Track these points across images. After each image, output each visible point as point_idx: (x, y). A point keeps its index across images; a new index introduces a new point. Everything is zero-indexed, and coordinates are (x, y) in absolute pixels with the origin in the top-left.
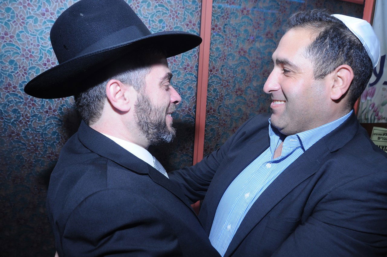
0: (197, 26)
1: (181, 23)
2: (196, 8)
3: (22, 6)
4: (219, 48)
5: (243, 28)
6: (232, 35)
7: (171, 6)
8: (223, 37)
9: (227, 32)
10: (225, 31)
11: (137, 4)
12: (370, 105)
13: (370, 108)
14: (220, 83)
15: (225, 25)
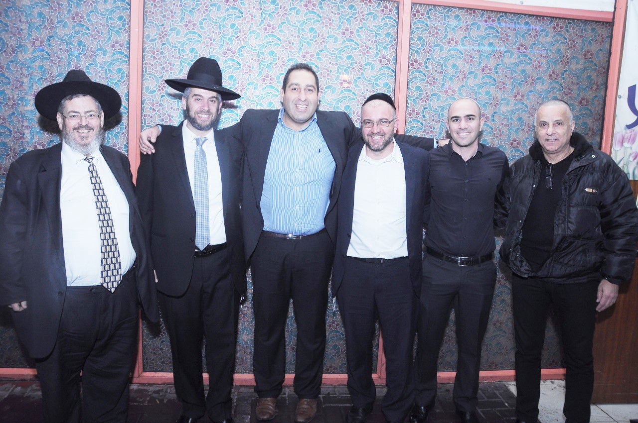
0: (392, 61)
1: (373, 58)
2: (391, 42)
3: (205, 46)
4: (419, 87)
5: (451, 63)
6: (436, 71)
7: (361, 40)
8: (424, 74)
9: (430, 67)
10: (427, 67)
11: (323, 40)
12: (631, 154)
13: (631, 159)
14: (421, 129)
15: (428, 59)
